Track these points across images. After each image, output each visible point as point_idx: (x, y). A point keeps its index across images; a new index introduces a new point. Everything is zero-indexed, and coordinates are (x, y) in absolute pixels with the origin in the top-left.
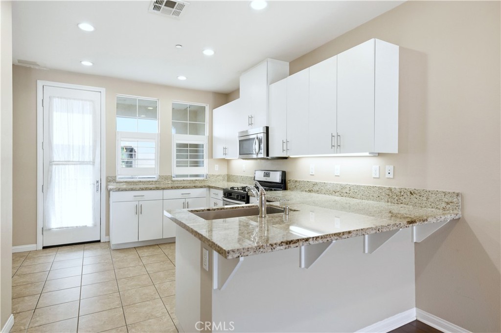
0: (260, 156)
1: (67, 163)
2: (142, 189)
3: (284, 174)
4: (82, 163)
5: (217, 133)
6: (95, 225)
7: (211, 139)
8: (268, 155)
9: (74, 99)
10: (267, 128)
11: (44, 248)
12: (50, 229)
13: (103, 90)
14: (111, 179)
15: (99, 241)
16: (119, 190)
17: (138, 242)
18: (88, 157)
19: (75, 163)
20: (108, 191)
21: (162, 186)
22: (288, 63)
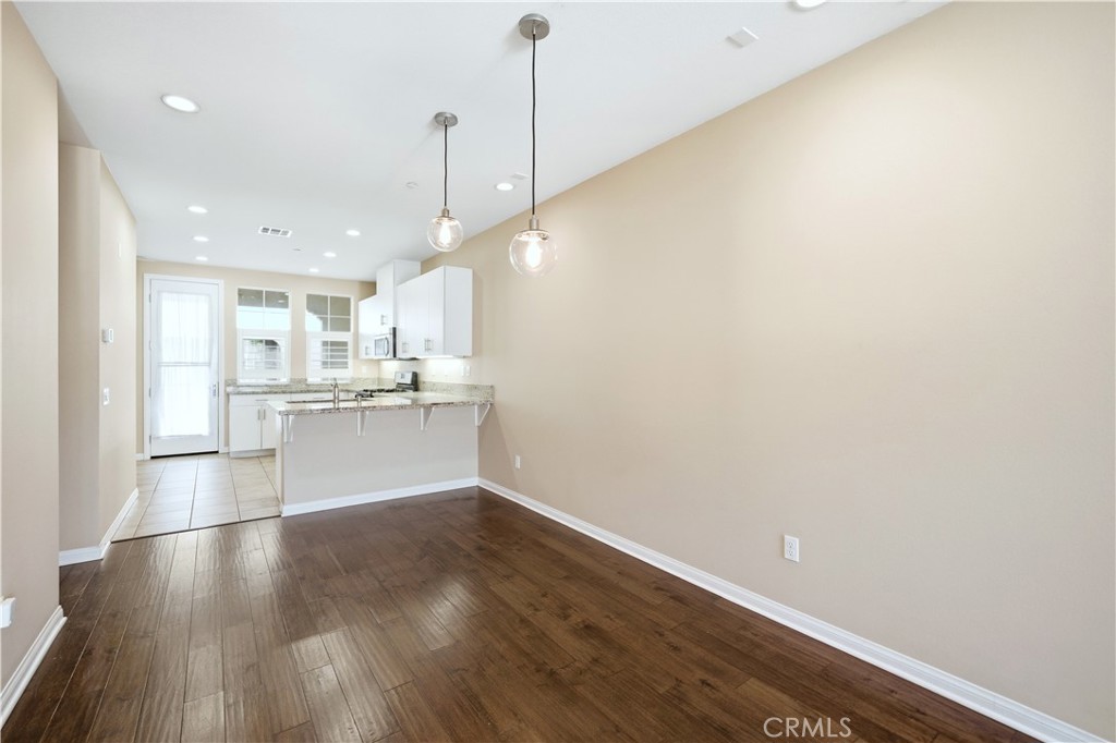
0: (388, 357)
1: (177, 364)
2: (266, 393)
3: (415, 376)
4: (195, 364)
5: (363, 329)
6: (211, 433)
7: (356, 336)
8: (395, 356)
9: (186, 293)
10: (394, 329)
11: (152, 458)
12: (158, 438)
13: (221, 282)
14: (231, 382)
15: (217, 452)
16: (239, 393)
17: (262, 450)
18: (203, 357)
19: (186, 364)
20: (228, 395)
21: (294, 390)
22: (419, 264)
